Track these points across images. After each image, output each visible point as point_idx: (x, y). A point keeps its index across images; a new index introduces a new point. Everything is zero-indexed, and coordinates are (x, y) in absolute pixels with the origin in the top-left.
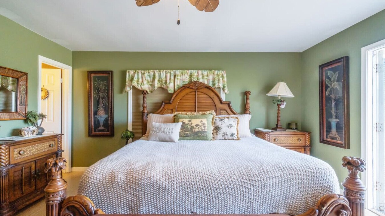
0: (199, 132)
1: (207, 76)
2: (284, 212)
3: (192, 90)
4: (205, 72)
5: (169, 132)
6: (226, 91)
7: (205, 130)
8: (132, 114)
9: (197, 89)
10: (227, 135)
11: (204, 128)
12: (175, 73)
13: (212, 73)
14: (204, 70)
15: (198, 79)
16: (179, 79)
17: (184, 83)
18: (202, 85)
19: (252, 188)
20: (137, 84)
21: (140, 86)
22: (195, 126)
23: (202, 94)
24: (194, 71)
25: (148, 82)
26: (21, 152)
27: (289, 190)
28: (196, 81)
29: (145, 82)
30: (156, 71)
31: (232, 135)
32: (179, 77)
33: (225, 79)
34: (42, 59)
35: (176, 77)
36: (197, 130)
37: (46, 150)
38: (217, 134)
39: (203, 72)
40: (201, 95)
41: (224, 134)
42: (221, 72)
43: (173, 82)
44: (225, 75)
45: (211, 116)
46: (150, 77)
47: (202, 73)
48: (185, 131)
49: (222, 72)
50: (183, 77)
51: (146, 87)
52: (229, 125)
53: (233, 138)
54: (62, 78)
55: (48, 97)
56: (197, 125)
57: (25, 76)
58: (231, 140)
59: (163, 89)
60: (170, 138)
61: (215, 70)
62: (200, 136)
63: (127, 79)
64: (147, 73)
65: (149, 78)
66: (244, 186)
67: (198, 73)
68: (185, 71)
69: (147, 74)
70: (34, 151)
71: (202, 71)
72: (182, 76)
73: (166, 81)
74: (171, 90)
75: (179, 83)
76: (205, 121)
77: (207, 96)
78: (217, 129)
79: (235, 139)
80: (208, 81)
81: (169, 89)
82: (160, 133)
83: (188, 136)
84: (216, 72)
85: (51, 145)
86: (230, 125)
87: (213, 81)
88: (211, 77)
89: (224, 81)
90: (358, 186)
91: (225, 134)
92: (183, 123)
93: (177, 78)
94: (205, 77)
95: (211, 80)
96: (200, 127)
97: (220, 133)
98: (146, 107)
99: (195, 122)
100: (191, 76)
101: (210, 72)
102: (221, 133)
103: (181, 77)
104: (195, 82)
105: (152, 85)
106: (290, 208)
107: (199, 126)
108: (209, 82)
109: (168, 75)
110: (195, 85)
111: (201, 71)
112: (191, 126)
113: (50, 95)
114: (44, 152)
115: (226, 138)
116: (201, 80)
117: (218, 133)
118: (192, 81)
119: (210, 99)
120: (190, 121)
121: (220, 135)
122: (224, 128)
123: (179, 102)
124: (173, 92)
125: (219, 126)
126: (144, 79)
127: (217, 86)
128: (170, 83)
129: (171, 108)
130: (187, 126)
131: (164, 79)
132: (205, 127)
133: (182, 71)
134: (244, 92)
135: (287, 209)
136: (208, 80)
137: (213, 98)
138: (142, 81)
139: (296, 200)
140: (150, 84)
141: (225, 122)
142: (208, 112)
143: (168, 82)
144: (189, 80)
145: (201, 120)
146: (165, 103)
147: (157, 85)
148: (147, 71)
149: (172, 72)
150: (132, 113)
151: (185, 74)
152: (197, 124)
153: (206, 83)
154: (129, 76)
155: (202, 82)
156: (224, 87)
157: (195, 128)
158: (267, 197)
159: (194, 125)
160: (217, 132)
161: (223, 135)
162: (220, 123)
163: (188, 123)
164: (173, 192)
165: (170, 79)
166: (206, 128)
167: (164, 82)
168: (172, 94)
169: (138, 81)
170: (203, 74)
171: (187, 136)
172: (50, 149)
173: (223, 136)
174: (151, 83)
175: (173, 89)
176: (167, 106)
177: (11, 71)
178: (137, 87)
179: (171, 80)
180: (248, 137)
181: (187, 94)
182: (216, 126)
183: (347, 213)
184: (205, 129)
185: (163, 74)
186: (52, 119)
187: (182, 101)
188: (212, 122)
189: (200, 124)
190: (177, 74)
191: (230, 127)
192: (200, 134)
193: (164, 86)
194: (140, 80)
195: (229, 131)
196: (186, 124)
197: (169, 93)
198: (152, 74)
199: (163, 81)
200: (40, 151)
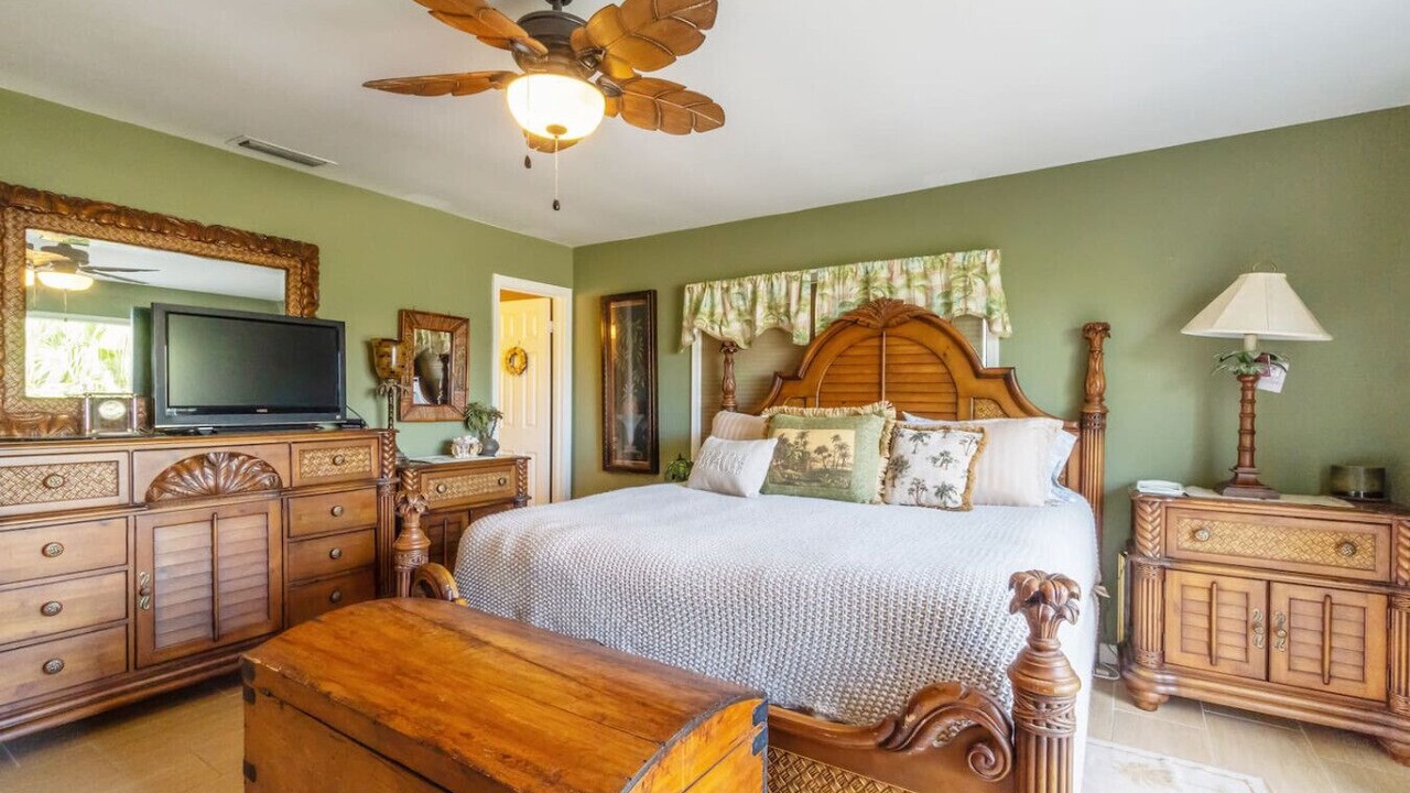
0: (824, 471)
1: (925, 276)
2: (831, 711)
3: (868, 332)
4: (916, 264)
5: (733, 467)
6: (997, 328)
7: (845, 468)
8: (702, 412)
9: (886, 326)
10: (924, 489)
11: (841, 462)
12: (814, 276)
13: (942, 266)
14: (913, 256)
15: (891, 292)
16: (826, 297)
17: (846, 309)
18: (901, 313)
19: (749, 621)
20: (709, 324)
21: (717, 328)
22: (816, 451)
23: (907, 342)
24: (876, 264)
25: (740, 314)
26: (441, 488)
27: (851, 648)
28: (884, 299)
29: (732, 315)
30: (759, 277)
31: (942, 491)
32: (828, 291)
33: (996, 281)
34: (501, 282)
35: (818, 291)
36: (819, 466)
37: (491, 491)
38: (894, 486)
39: (907, 264)
40: (901, 348)
41: (914, 487)
42: (978, 257)
43: (808, 308)
44: (994, 267)
45: (877, 423)
46: (744, 299)
47: (905, 268)
48: (786, 467)
49: (983, 257)
50: (839, 289)
51: (734, 330)
52: (937, 455)
53: (945, 503)
54: (552, 319)
55: (526, 368)
56: (821, 450)
57: (464, 327)
58: (939, 508)
59: (782, 334)
60: (734, 483)
61: (953, 252)
62: (828, 486)
63: (686, 311)
64: (737, 287)
65: (741, 303)
66: (730, 610)
67: (891, 271)
68: (847, 267)
69: (735, 289)
70: (465, 489)
71: (905, 261)
72: (836, 287)
73: (788, 305)
74: (802, 335)
75: (828, 309)
76: (848, 436)
77: (925, 351)
78: (897, 466)
79: (950, 504)
80: (926, 295)
81: (795, 333)
82: (712, 467)
83: (793, 484)
84: (959, 257)
85: (502, 482)
86: (942, 455)
87: (947, 294)
88: (938, 280)
89: (989, 291)
90: (1036, 676)
91: (919, 486)
92: (783, 441)
93: (822, 295)
94: (918, 282)
95: (939, 291)
96: (830, 455)
97: (903, 483)
98: (733, 392)
99: (817, 438)
100: (867, 283)
101: (933, 264)
102: (906, 481)
103: (834, 290)
104: (877, 301)
105: (751, 323)
106: (852, 707)
107: (825, 454)
108: (932, 298)
109: (795, 286)
110: (878, 312)
111: (899, 261)
112: (802, 452)
113: (530, 363)
114: (488, 493)
115: (923, 500)
116: (902, 295)
117: (897, 482)
118: (869, 299)
119: (933, 359)
120: (803, 435)
121: (901, 491)
122: (919, 466)
123: (826, 374)
124: (808, 341)
125: (905, 458)
126: (728, 305)
127: (957, 310)
128: (797, 312)
129: (803, 393)
130: (792, 453)
131: (783, 302)
132: (844, 456)
133: (837, 268)
134: (1082, 325)
135: (844, 706)
136: (928, 290)
137: (945, 355)
138: (725, 314)
139: (873, 688)
140: (746, 321)
141: (926, 444)
142: (868, 409)
143: (793, 308)
144: (861, 296)
145: (834, 432)
146: (785, 379)
147: (763, 320)
148: (736, 283)
149: (807, 277)
150: (702, 408)
151: (845, 278)
152: (821, 445)
153: (920, 301)
154: (691, 300)
155: (902, 301)
156: (990, 311)
157: (814, 460)
158: (788, 656)
159: (811, 447)
160: (894, 477)
161: (913, 490)
162: (912, 445)
163: (797, 443)
164: (584, 592)
165: (800, 298)
166: (850, 460)
167: (782, 310)
168: (804, 349)
169: (712, 314)
170: (907, 272)
171: (790, 481)
172: (499, 488)
173: (911, 491)
174: (748, 318)
175: (808, 333)
176: (789, 388)
177: (438, 319)
178: (709, 331)
179: (803, 302)
180: (1027, 505)
181: (850, 347)
182: (895, 455)
183: (993, 759)
184: (843, 465)
185: (780, 282)
186: (534, 422)
187: (834, 371)
188: (881, 443)
189: (831, 446)
190: (820, 281)
191: (939, 463)
192: (828, 478)
193: (785, 325)
194: (719, 310)
195: (934, 477)
196: (790, 445)
197: (798, 346)
198: (750, 287)
199: (780, 307)
200: (477, 490)
